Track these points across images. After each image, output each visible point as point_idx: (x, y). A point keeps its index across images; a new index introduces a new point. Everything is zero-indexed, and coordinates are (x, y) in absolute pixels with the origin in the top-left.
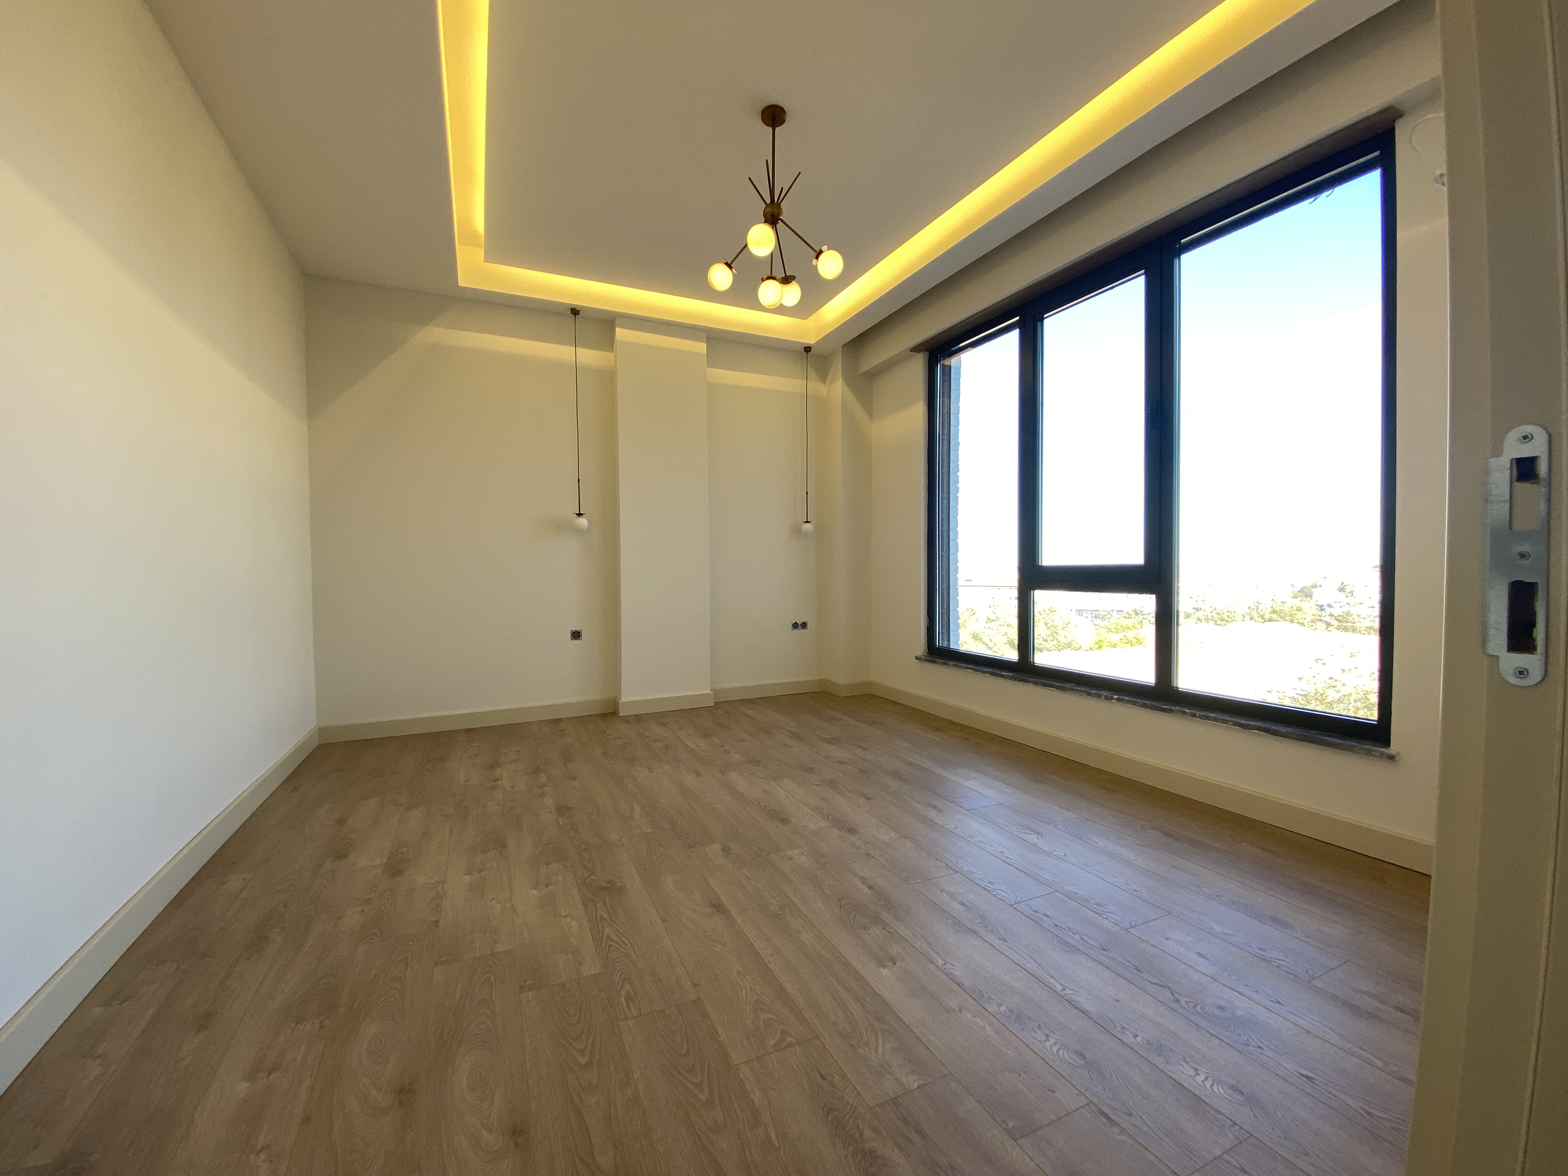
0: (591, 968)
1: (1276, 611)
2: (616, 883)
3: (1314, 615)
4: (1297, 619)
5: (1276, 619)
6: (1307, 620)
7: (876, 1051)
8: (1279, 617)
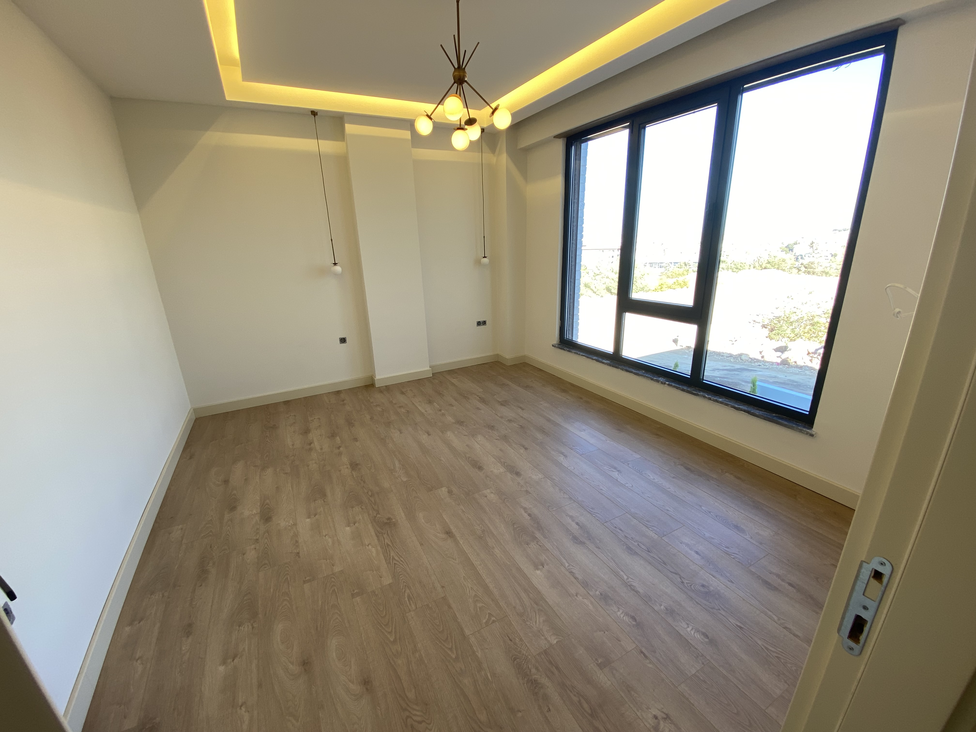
0: (387, 580)
1: (770, 262)
2: (392, 519)
3: (792, 264)
4: (782, 267)
5: (769, 267)
6: (787, 267)
7: (536, 622)
8: (771, 266)
